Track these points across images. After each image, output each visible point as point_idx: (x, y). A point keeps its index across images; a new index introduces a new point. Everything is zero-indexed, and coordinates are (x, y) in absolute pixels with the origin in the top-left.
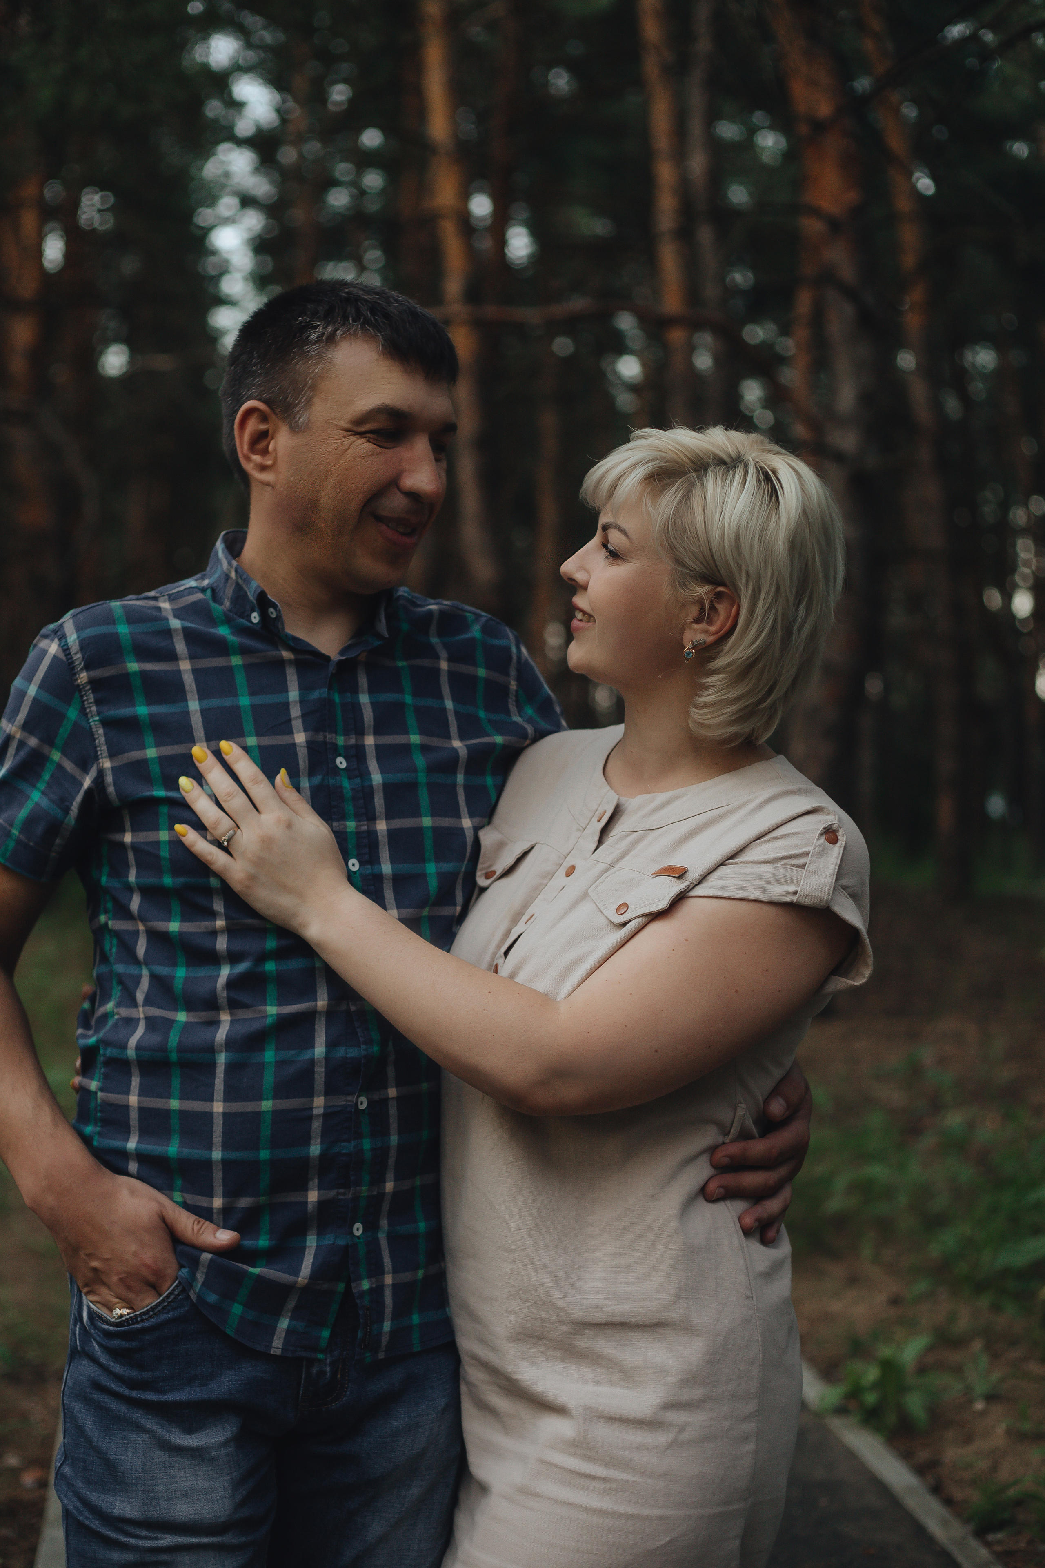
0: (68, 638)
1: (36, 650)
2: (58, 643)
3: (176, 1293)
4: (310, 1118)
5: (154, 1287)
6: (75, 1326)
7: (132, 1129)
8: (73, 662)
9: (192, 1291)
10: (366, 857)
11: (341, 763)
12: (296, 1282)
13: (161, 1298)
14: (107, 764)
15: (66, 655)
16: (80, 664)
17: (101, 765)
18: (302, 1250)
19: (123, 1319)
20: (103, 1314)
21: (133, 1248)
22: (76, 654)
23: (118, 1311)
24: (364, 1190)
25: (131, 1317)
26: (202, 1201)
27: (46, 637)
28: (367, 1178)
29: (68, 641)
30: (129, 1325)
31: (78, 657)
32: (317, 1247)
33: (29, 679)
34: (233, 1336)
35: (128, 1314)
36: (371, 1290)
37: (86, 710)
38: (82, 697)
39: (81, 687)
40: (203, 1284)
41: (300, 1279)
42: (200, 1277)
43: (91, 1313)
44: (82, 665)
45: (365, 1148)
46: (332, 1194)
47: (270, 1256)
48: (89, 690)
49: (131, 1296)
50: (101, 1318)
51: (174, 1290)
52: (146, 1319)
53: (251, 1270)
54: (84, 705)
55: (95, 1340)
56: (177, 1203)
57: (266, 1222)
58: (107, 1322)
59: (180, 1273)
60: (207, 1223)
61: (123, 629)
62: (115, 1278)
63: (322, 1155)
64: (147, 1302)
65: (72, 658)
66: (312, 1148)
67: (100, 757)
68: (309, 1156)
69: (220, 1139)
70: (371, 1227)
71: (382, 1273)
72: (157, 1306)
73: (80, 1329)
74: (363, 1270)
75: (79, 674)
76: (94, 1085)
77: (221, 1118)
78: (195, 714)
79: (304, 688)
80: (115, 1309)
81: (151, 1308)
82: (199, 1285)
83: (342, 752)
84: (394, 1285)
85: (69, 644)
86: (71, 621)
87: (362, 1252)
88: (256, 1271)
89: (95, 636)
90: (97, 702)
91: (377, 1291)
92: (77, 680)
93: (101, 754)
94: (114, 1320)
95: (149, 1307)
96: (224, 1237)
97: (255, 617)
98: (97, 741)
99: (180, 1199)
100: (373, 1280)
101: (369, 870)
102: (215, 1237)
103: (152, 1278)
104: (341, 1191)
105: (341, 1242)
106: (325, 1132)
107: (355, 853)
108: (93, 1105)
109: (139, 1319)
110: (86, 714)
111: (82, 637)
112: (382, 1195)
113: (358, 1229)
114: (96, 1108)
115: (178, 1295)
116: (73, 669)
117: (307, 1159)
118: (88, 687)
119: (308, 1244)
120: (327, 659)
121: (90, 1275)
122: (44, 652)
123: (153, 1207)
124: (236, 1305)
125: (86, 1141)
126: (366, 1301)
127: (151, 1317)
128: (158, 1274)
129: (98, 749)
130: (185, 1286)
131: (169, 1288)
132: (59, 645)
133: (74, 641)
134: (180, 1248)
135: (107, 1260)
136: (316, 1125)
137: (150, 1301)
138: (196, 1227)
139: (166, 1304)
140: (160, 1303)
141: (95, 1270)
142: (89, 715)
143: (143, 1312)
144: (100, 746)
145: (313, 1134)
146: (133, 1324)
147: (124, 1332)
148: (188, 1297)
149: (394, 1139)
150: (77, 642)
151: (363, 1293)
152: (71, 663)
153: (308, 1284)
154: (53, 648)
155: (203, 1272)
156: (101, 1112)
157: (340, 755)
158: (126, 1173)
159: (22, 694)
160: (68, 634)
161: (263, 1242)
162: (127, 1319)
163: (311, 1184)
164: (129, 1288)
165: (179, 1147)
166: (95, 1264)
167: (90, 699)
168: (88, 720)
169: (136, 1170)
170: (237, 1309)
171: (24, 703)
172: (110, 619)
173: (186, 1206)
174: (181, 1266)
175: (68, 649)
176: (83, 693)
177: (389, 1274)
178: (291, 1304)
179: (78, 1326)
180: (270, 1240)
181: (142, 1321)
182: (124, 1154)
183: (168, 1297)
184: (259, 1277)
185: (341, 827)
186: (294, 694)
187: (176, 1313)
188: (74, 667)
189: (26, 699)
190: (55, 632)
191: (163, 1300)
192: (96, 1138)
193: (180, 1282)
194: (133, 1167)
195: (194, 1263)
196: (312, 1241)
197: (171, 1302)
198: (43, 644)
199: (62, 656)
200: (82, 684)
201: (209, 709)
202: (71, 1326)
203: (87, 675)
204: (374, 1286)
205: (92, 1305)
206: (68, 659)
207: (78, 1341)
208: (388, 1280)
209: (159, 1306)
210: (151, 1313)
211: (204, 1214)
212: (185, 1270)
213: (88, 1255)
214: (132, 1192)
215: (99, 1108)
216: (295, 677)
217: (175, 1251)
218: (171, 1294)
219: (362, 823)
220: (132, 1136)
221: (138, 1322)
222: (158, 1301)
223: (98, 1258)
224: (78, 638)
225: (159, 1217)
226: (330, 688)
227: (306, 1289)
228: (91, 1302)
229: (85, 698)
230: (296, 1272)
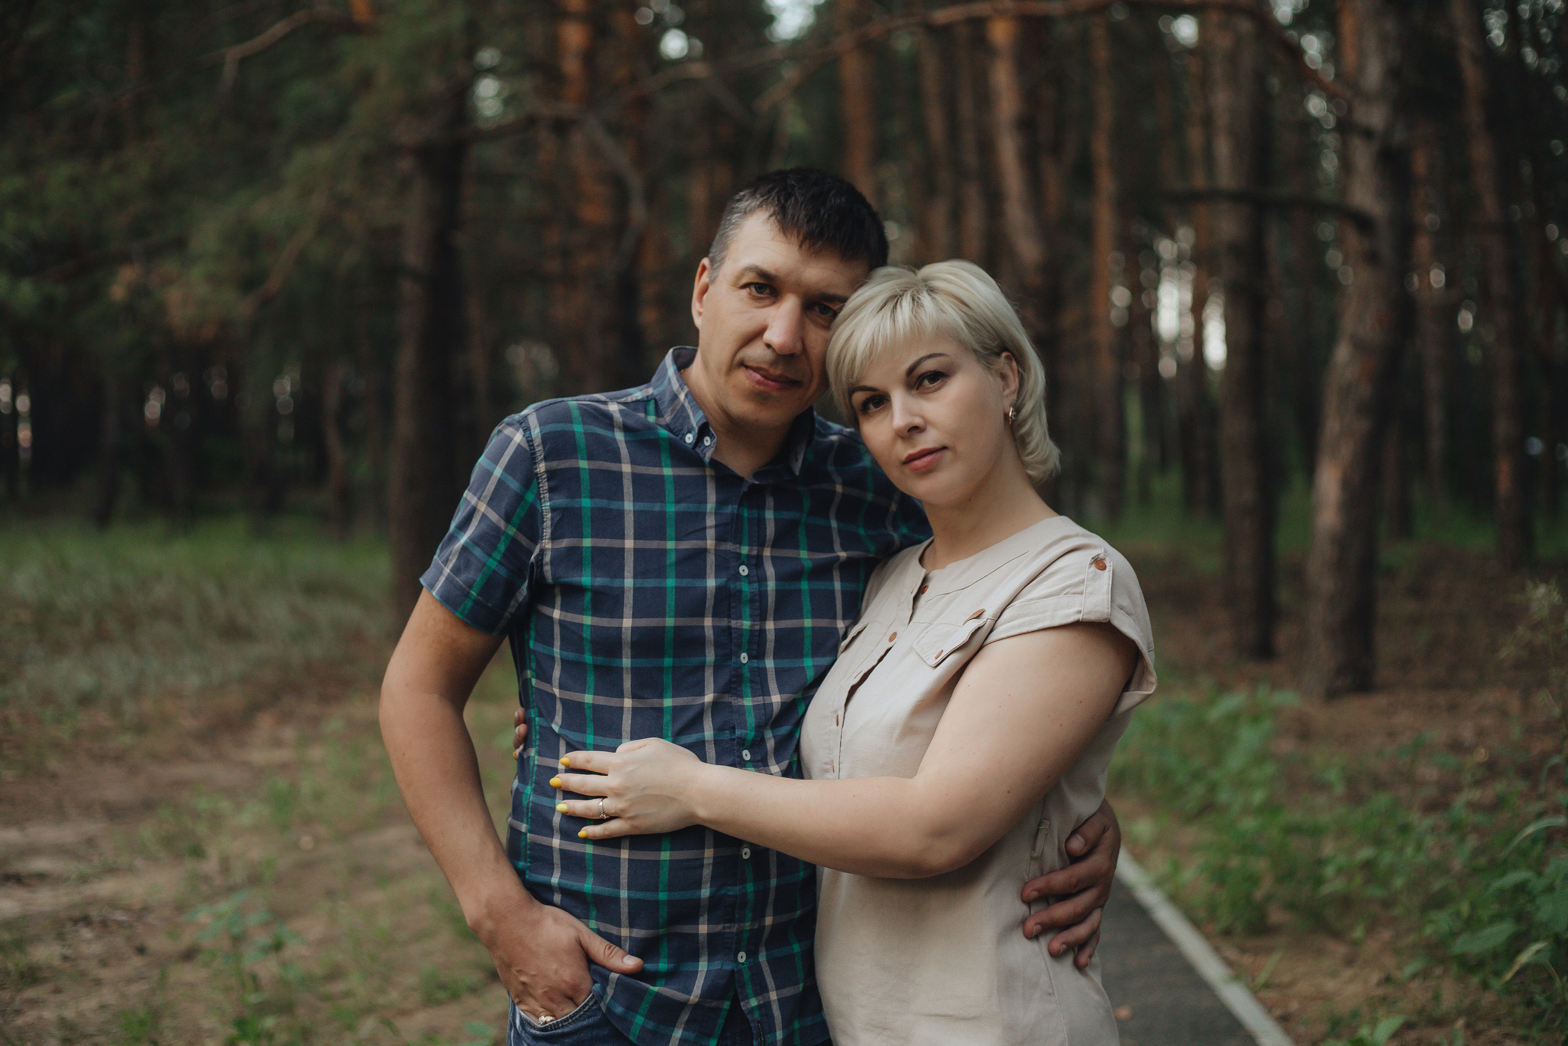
0: (532, 431)
1: (501, 436)
2: (523, 433)
3: (591, 1004)
4: (702, 866)
5: (571, 999)
6: (511, 1031)
7: (555, 866)
8: (534, 453)
9: (602, 1003)
10: (755, 653)
11: (744, 570)
12: (688, 1000)
13: (578, 1008)
14: (549, 546)
15: (530, 446)
16: (540, 455)
17: (544, 545)
18: (695, 974)
19: (547, 1025)
20: (531, 1021)
21: (555, 966)
22: (538, 446)
23: (543, 1019)
24: (747, 925)
25: (553, 1024)
26: (613, 930)
27: (509, 424)
28: (750, 915)
29: (532, 434)
30: (552, 1030)
31: (540, 450)
32: (708, 971)
33: (496, 461)
34: (635, 1042)
35: (551, 1021)
36: (759, 1007)
37: (540, 496)
38: (539, 483)
39: (539, 475)
40: (612, 998)
41: (692, 997)
42: (610, 991)
43: (522, 1020)
44: (542, 456)
45: (749, 891)
46: (719, 928)
47: (669, 976)
48: (545, 478)
49: (554, 1006)
50: (529, 1024)
51: (588, 1001)
52: (566, 1025)
53: (651, 988)
54: (539, 491)
55: (525, 1042)
56: (592, 929)
57: (664, 949)
58: (534, 1027)
59: (593, 987)
60: (617, 948)
61: (578, 428)
62: (540, 991)
63: (711, 897)
64: (566, 1011)
65: (534, 449)
66: (703, 891)
67: (544, 538)
68: (700, 898)
69: (627, 880)
70: (752, 954)
71: (767, 991)
72: (574, 1015)
73: (514, 1033)
74: (749, 990)
75: (539, 464)
76: (524, 827)
77: (627, 863)
78: (629, 514)
79: (721, 503)
80: (541, 1016)
81: (570, 1016)
82: (609, 999)
83: (745, 560)
84: (780, 1000)
85: (533, 437)
86: (534, 415)
87: (747, 975)
88: (656, 989)
89: (555, 432)
90: (551, 490)
91: (766, 1007)
92: (536, 469)
93: (546, 535)
94: (539, 1026)
95: (568, 1016)
96: (631, 962)
97: (689, 438)
98: (545, 524)
99: (595, 927)
100: (760, 997)
101: (755, 663)
102: (623, 962)
103: (570, 993)
104: (726, 925)
105: (728, 967)
106: (714, 878)
107: (746, 648)
108: (523, 843)
109: (560, 1025)
110: (541, 499)
111: (544, 432)
112: (762, 928)
113: (742, 957)
114: (526, 846)
115: (592, 1005)
116: (534, 459)
117: (699, 900)
118: (545, 476)
119: (700, 969)
120: (741, 480)
121: (520, 987)
122: (509, 440)
123: (572, 933)
124: (638, 1016)
125: (520, 873)
126: (757, 1015)
127: (570, 1024)
128: (575, 988)
129: (545, 530)
130: (599, 997)
131: (584, 1000)
132: (524, 436)
133: (538, 434)
134: (594, 967)
135: (534, 975)
136: (707, 872)
137: (570, 1010)
138: (607, 952)
139: (582, 1013)
140: (577, 1012)
141: (524, 983)
142: (543, 501)
143: (564, 1020)
144: (546, 528)
145: (704, 880)
146: (555, 1029)
147: (548, 1035)
148: (600, 1008)
149: (773, 882)
150: (540, 435)
151: (752, 1010)
152: (533, 454)
153: (698, 1001)
154: (518, 437)
155: (612, 988)
156: (530, 850)
157: (743, 563)
158: (552, 904)
159: (488, 474)
160: (532, 427)
161: (663, 966)
162: (550, 1025)
163: (701, 919)
164: (551, 1000)
165: (593, 884)
166: (523, 979)
167: (545, 486)
168: (541, 504)
169: (560, 900)
170: (639, 1020)
171: (490, 482)
172: (567, 418)
173: (599, 933)
174: (595, 982)
175: (532, 441)
176: (540, 481)
177: (773, 991)
178: (685, 1017)
179: (513, 1031)
180: (669, 963)
181: (563, 1026)
182: (549, 888)
183: (583, 1007)
184: (657, 994)
185: (738, 625)
186: (711, 505)
187: (591, 1021)
188: (535, 457)
189: (492, 478)
190: (520, 423)
191: (580, 1010)
192: (527, 872)
193: (593, 995)
194: (557, 898)
195: (605, 980)
196: (703, 966)
197: (586, 1011)
198: (508, 431)
199: (525, 445)
200: (541, 473)
201: (641, 511)
202: (508, 1030)
203: (545, 465)
204: (761, 1002)
205: (522, 1014)
206: (531, 450)
207: (512, 1043)
208: (773, 996)
209: (577, 1014)
210: (570, 1021)
211: (615, 940)
212: (597, 986)
213: (519, 971)
214: (556, 920)
215: (528, 847)
216: (714, 492)
217: (589, 969)
218: (586, 1005)
219: (756, 623)
220: (555, 871)
221: (559, 1028)
222: (576, 1010)
223: (527, 974)
224: (541, 432)
225: (577, 942)
226: (740, 505)
227: (696, 1006)
228: (522, 1010)
229: (541, 485)
230: (689, 992)
